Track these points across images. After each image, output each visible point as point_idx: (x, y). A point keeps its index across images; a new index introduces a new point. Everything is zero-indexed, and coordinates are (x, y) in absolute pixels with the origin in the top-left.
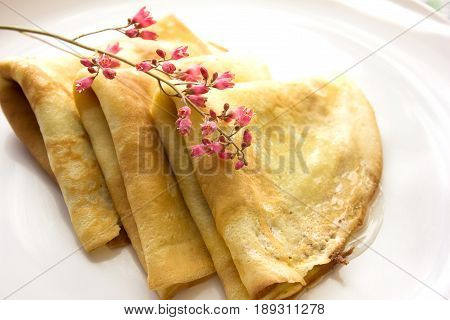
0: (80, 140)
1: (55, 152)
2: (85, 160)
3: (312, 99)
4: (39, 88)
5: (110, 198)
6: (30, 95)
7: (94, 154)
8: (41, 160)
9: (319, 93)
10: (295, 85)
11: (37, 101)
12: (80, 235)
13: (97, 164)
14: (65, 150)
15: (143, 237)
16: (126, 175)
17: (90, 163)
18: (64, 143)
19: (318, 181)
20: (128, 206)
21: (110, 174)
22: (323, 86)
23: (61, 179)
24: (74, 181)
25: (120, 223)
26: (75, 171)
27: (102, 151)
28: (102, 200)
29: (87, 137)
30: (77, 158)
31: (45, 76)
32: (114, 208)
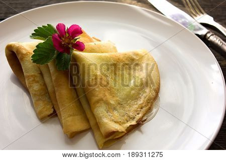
0: (39, 75)
1: (28, 80)
2: (41, 83)
3: (133, 60)
4: (23, 54)
5: (50, 98)
6: (19, 57)
7: (44, 80)
8: (23, 83)
9: (135, 57)
10: (126, 54)
11: (22, 59)
12: (37, 112)
13: (45, 85)
14: (32, 79)
15: (62, 113)
16: (56, 89)
17: (42, 84)
18: (32, 76)
19: (133, 92)
20: (56, 101)
21: (50, 89)
22: (137, 55)
23: (30, 90)
24: (35, 91)
25: (53, 108)
26: (36, 87)
27: (47, 79)
28: (47, 98)
29: (41, 74)
30: (37, 82)
31: (25, 49)
32: (51, 102)
